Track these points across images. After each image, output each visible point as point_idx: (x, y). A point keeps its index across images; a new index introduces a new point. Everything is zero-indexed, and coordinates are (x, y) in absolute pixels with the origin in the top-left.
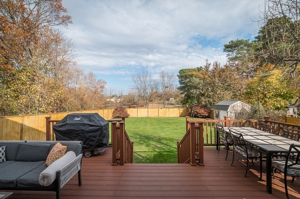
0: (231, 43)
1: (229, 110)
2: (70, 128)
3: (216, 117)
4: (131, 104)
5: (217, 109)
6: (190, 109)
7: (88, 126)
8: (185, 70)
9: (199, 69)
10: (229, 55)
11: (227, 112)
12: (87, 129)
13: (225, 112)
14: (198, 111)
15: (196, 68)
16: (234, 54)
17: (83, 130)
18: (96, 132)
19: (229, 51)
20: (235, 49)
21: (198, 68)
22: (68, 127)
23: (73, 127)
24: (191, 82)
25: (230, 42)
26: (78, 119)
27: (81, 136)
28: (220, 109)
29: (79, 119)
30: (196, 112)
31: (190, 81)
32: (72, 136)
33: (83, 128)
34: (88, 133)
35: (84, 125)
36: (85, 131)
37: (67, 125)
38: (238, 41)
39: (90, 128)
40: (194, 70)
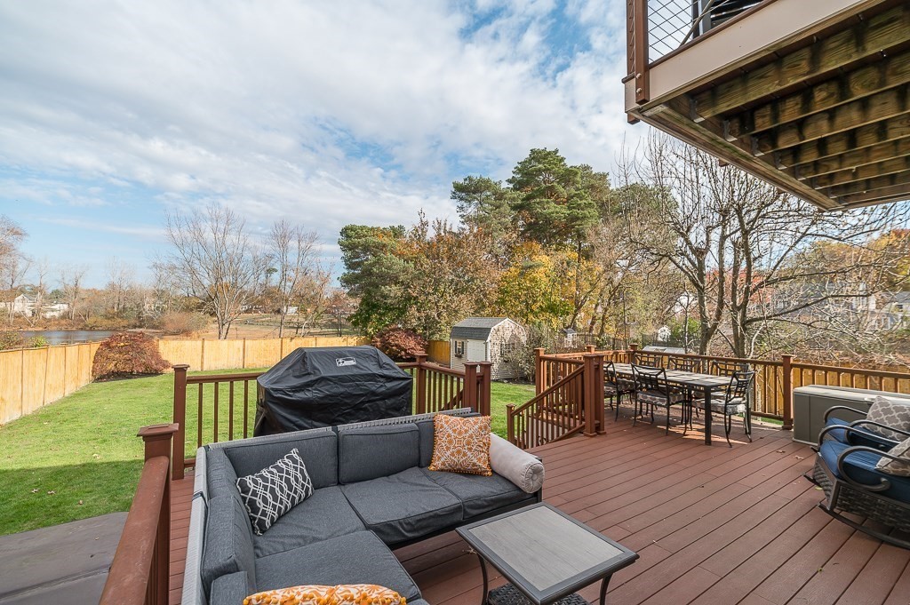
0: (467, 182)
1: (489, 338)
2: (335, 390)
3: (456, 356)
4: (125, 323)
5: (460, 337)
6: (378, 339)
7: (382, 380)
8: (362, 228)
9: (397, 232)
10: (461, 208)
11: (486, 344)
12: (383, 389)
13: (480, 344)
14: (400, 342)
15: (387, 226)
16: (471, 210)
17: (373, 393)
18: (399, 395)
19: (461, 199)
20: (475, 198)
21: (392, 228)
22: (327, 387)
23: (344, 386)
24: (382, 264)
25: (465, 180)
26: (347, 363)
27: (365, 409)
28: (466, 338)
29: (352, 363)
30: (396, 345)
31: (378, 262)
32: (339, 413)
33: (373, 386)
34: (383, 399)
35: (373, 377)
36: (377, 395)
37: (323, 383)
38: (481, 180)
39: (389, 385)
40: (384, 232)
